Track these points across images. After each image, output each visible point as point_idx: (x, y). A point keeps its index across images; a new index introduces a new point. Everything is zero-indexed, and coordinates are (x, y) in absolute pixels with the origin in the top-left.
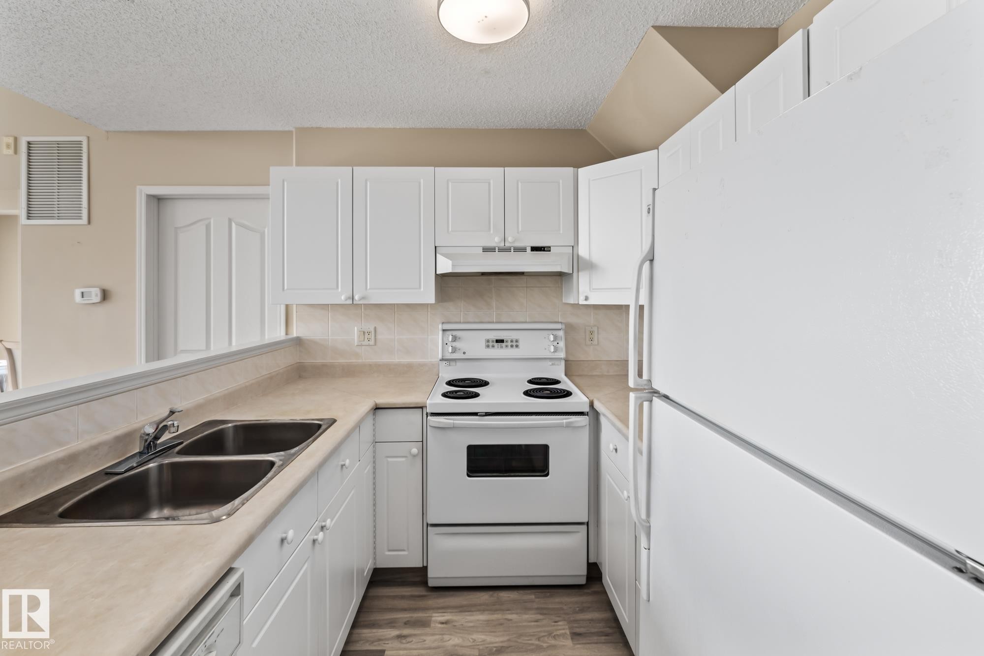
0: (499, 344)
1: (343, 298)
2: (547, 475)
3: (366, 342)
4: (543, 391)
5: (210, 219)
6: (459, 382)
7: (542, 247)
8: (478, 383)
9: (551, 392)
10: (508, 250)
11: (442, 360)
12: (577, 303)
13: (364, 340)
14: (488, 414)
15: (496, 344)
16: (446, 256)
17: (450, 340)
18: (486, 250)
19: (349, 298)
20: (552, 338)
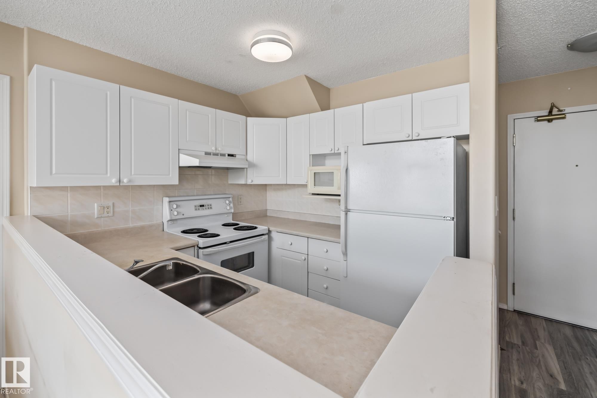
0: (202, 207)
3: (106, 214)
4: (243, 228)
7: (233, 155)
8: (202, 230)
9: (247, 227)
10: (217, 155)
11: (169, 220)
12: (246, 183)
14: (231, 242)
15: (200, 208)
16: (184, 154)
17: (175, 207)
18: (207, 154)
19: (118, 181)
20: (227, 202)
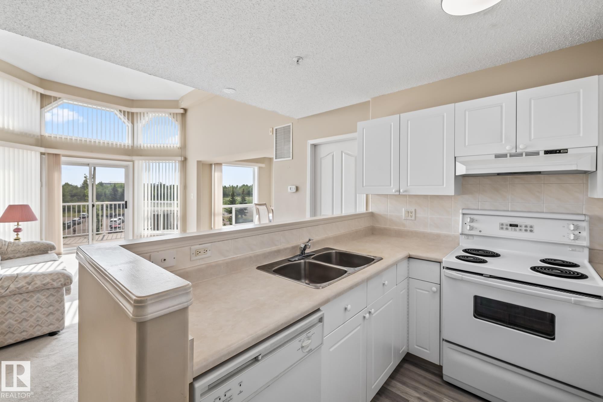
0: (513, 228)
1: (393, 191)
2: (553, 339)
3: (410, 218)
4: (552, 270)
5: (334, 152)
6: (473, 251)
7: (557, 150)
8: (490, 254)
9: (562, 272)
10: (521, 155)
11: (462, 234)
13: (408, 217)
14: (491, 277)
15: (510, 228)
16: (463, 163)
17: (469, 221)
18: (497, 156)
19: (397, 191)
20: (573, 227)
